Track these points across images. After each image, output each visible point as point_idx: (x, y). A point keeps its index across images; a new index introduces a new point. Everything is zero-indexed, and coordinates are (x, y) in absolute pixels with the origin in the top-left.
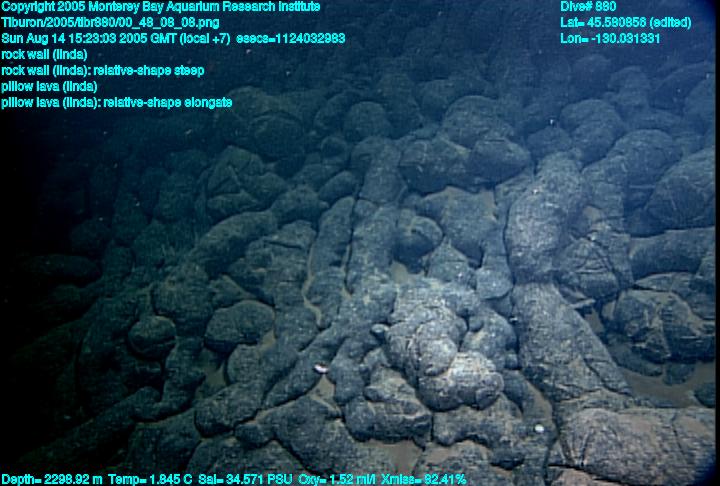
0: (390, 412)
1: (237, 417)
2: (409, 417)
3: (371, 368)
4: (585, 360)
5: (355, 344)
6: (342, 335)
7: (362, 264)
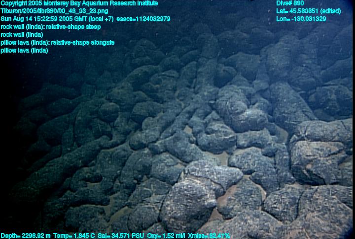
0: (218, 136)
1: (149, 140)
2: (226, 137)
3: (208, 122)
4: (303, 111)
5: (200, 111)
6: (195, 107)
7: (202, 82)
